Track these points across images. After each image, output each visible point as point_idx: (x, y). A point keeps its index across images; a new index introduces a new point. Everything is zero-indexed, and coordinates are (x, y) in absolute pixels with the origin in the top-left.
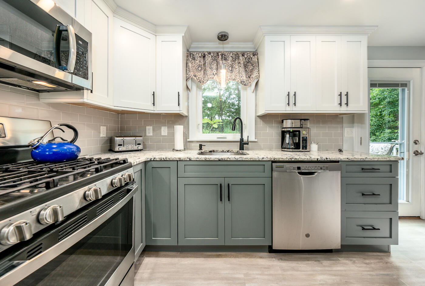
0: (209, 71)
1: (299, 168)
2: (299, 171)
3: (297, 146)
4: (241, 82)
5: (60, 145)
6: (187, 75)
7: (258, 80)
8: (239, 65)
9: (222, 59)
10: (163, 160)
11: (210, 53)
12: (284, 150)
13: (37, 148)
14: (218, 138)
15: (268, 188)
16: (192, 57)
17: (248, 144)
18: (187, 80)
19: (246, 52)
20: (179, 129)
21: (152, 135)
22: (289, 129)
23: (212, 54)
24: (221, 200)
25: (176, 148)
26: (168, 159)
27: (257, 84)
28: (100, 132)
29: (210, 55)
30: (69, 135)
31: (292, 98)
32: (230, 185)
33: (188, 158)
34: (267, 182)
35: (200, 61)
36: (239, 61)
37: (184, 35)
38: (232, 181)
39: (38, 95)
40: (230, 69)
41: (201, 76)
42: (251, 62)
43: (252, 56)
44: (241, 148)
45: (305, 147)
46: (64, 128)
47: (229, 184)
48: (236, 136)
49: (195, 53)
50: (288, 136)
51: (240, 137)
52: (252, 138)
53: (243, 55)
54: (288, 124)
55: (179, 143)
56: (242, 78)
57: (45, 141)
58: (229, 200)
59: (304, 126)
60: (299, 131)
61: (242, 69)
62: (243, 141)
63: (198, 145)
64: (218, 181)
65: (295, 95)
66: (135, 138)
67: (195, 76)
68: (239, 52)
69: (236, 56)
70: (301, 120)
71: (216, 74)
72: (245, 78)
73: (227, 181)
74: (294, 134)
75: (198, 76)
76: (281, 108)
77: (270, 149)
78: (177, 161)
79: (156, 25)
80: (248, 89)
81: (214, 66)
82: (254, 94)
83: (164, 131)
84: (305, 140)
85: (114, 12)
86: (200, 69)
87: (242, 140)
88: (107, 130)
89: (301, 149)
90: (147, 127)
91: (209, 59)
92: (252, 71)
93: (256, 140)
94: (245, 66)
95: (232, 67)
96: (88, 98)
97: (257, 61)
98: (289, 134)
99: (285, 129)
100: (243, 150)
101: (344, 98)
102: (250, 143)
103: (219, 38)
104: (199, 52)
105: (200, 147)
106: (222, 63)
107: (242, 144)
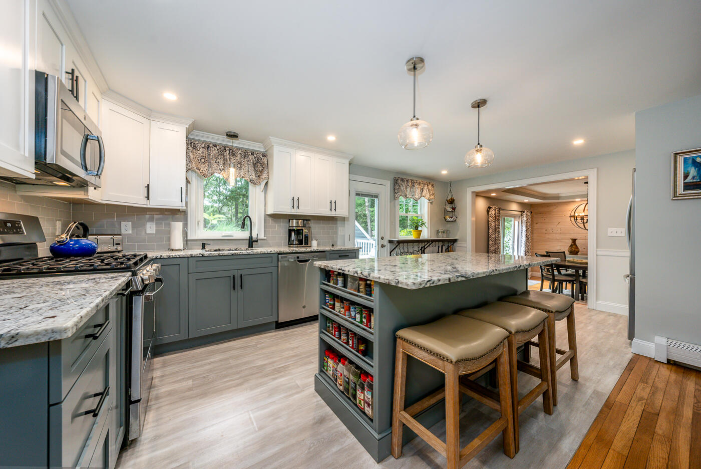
0: (214, 165)
1: (298, 257)
2: (298, 259)
3: (300, 242)
4: (250, 180)
6: (188, 167)
7: (267, 182)
8: (249, 163)
9: (229, 154)
10: (171, 257)
11: (215, 146)
12: (290, 246)
14: (223, 236)
15: (275, 275)
16: (192, 146)
17: (257, 241)
18: (186, 172)
19: (256, 151)
20: (178, 227)
21: (131, 232)
22: (294, 228)
23: (218, 147)
24: (234, 289)
25: (172, 248)
26: (177, 256)
27: (266, 184)
29: (216, 148)
31: (295, 202)
32: (243, 276)
33: (200, 254)
34: (274, 270)
35: (203, 152)
36: (248, 159)
37: (188, 127)
38: (244, 272)
40: (239, 166)
41: (205, 169)
42: (261, 162)
43: (261, 157)
44: (251, 246)
45: (307, 243)
47: (241, 275)
48: (245, 235)
49: (197, 142)
50: (293, 234)
51: (249, 235)
52: (262, 236)
53: (253, 154)
54: (294, 223)
55: (178, 243)
56: (251, 177)
58: (241, 288)
59: (307, 226)
60: (302, 230)
61: (251, 168)
62: (252, 239)
63: (200, 243)
64: (231, 274)
65: (298, 200)
66: (112, 236)
67: (198, 169)
68: (248, 149)
69: (246, 153)
70: (304, 220)
71: (223, 169)
72: (254, 177)
73: (240, 272)
74: (298, 232)
75: (202, 169)
76: (287, 210)
77: (279, 246)
78: (188, 257)
79: (152, 110)
80: (257, 187)
81: (221, 161)
82: (263, 194)
83: (151, 228)
84: (307, 237)
85: (103, 93)
86: (203, 161)
87: (251, 237)
89: (303, 245)
90: (121, 223)
91: (214, 152)
92: (261, 171)
93: (265, 238)
94: (255, 165)
95: (240, 163)
97: (266, 162)
98: (294, 232)
99: (292, 228)
100: (252, 247)
101: (333, 205)
102: (259, 241)
103: (227, 135)
104: (204, 142)
105: (204, 246)
106: (230, 158)
107: (251, 242)
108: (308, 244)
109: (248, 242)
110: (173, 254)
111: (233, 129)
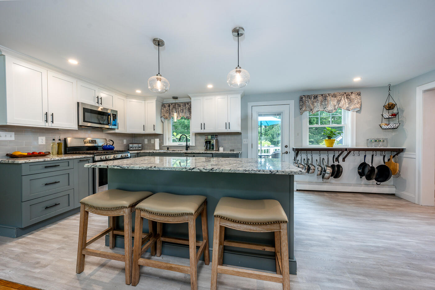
0: (171, 113)
5: (109, 146)
6: (161, 115)
8: (186, 109)
9: (178, 106)
11: (172, 104)
12: (205, 150)
13: (104, 146)
14: (178, 144)
16: (164, 106)
18: (161, 118)
20: (157, 141)
21: (147, 143)
23: (173, 105)
25: (154, 149)
28: (123, 142)
30: (111, 143)
31: (203, 126)
35: (167, 108)
36: (186, 107)
37: (156, 100)
39: (103, 131)
40: (182, 111)
41: (168, 115)
46: (110, 141)
48: (184, 144)
49: (165, 104)
51: (186, 144)
52: (193, 144)
55: (157, 147)
57: (105, 145)
60: (210, 141)
61: (187, 111)
63: (167, 147)
65: (204, 124)
66: (138, 145)
67: (164, 116)
70: (211, 135)
72: (188, 115)
75: (166, 116)
85: (126, 97)
86: (167, 112)
88: (127, 141)
89: (211, 150)
90: (145, 140)
91: (172, 107)
94: (189, 109)
96: (117, 131)
100: (187, 150)
101: (228, 125)
102: (190, 147)
103: (173, 98)
104: (167, 103)
105: (168, 149)
106: (178, 108)
107: (187, 147)
108: (213, 149)
109: (185, 147)
110: (154, 151)
111: (175, 95)
